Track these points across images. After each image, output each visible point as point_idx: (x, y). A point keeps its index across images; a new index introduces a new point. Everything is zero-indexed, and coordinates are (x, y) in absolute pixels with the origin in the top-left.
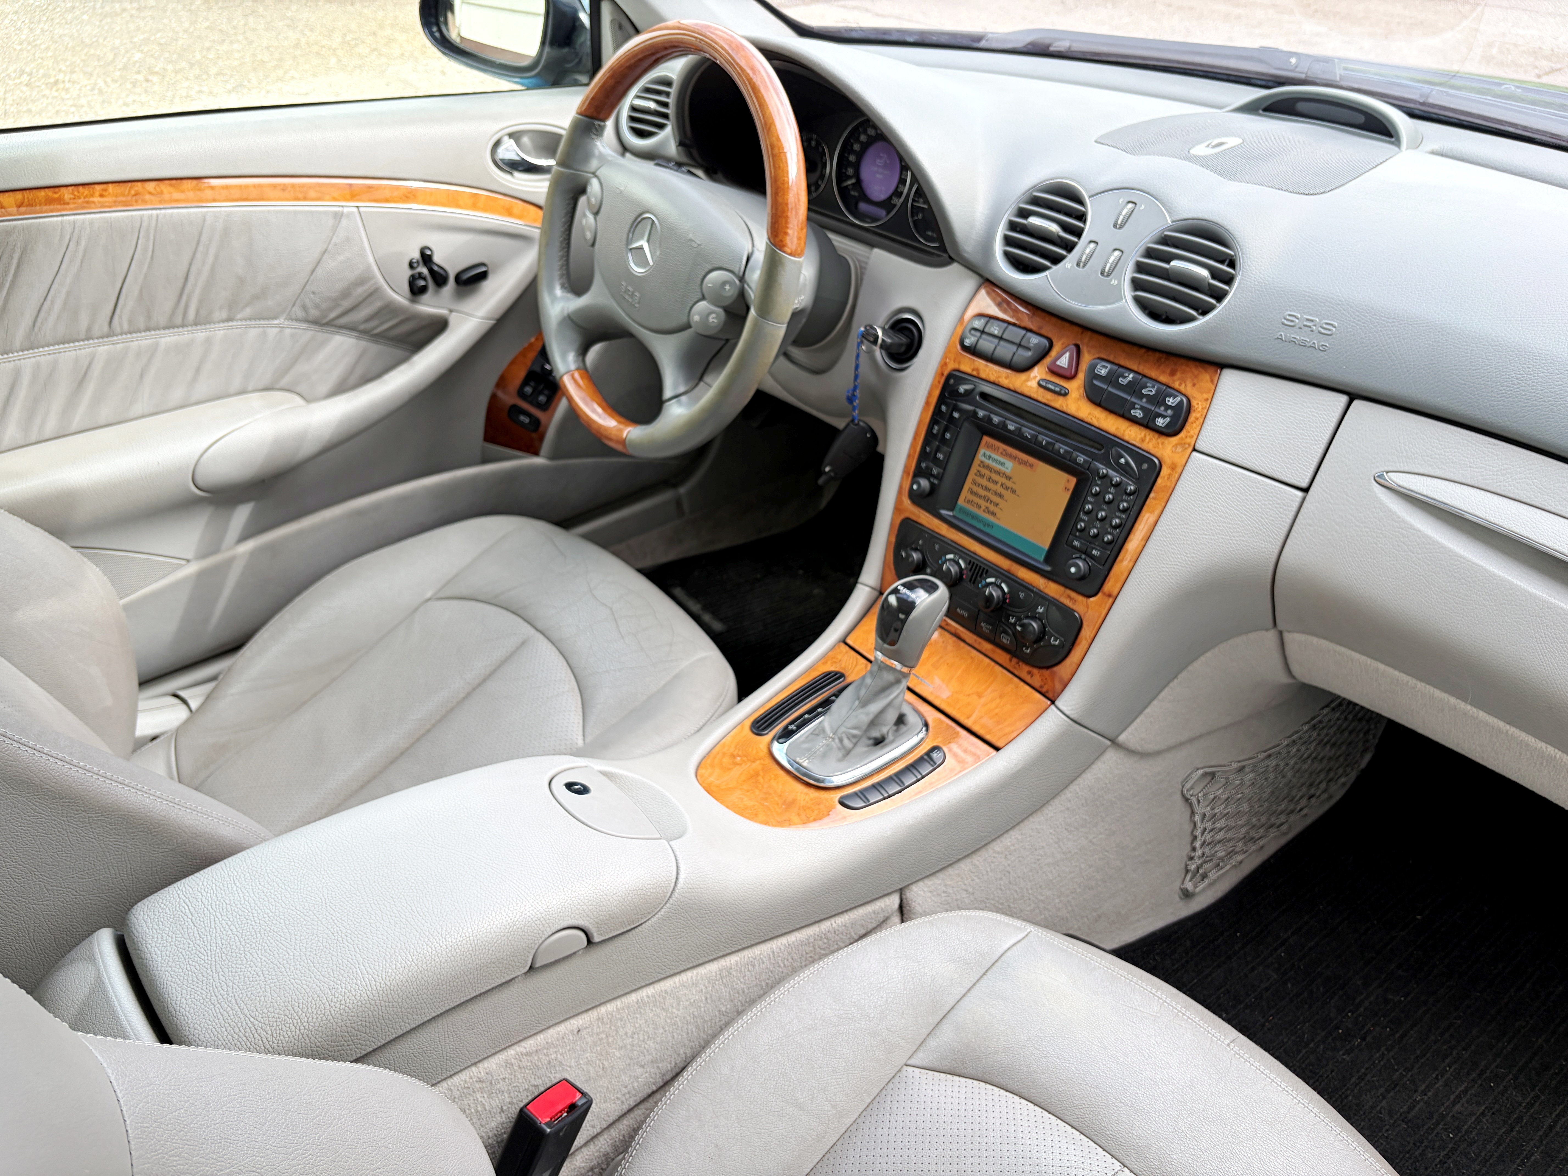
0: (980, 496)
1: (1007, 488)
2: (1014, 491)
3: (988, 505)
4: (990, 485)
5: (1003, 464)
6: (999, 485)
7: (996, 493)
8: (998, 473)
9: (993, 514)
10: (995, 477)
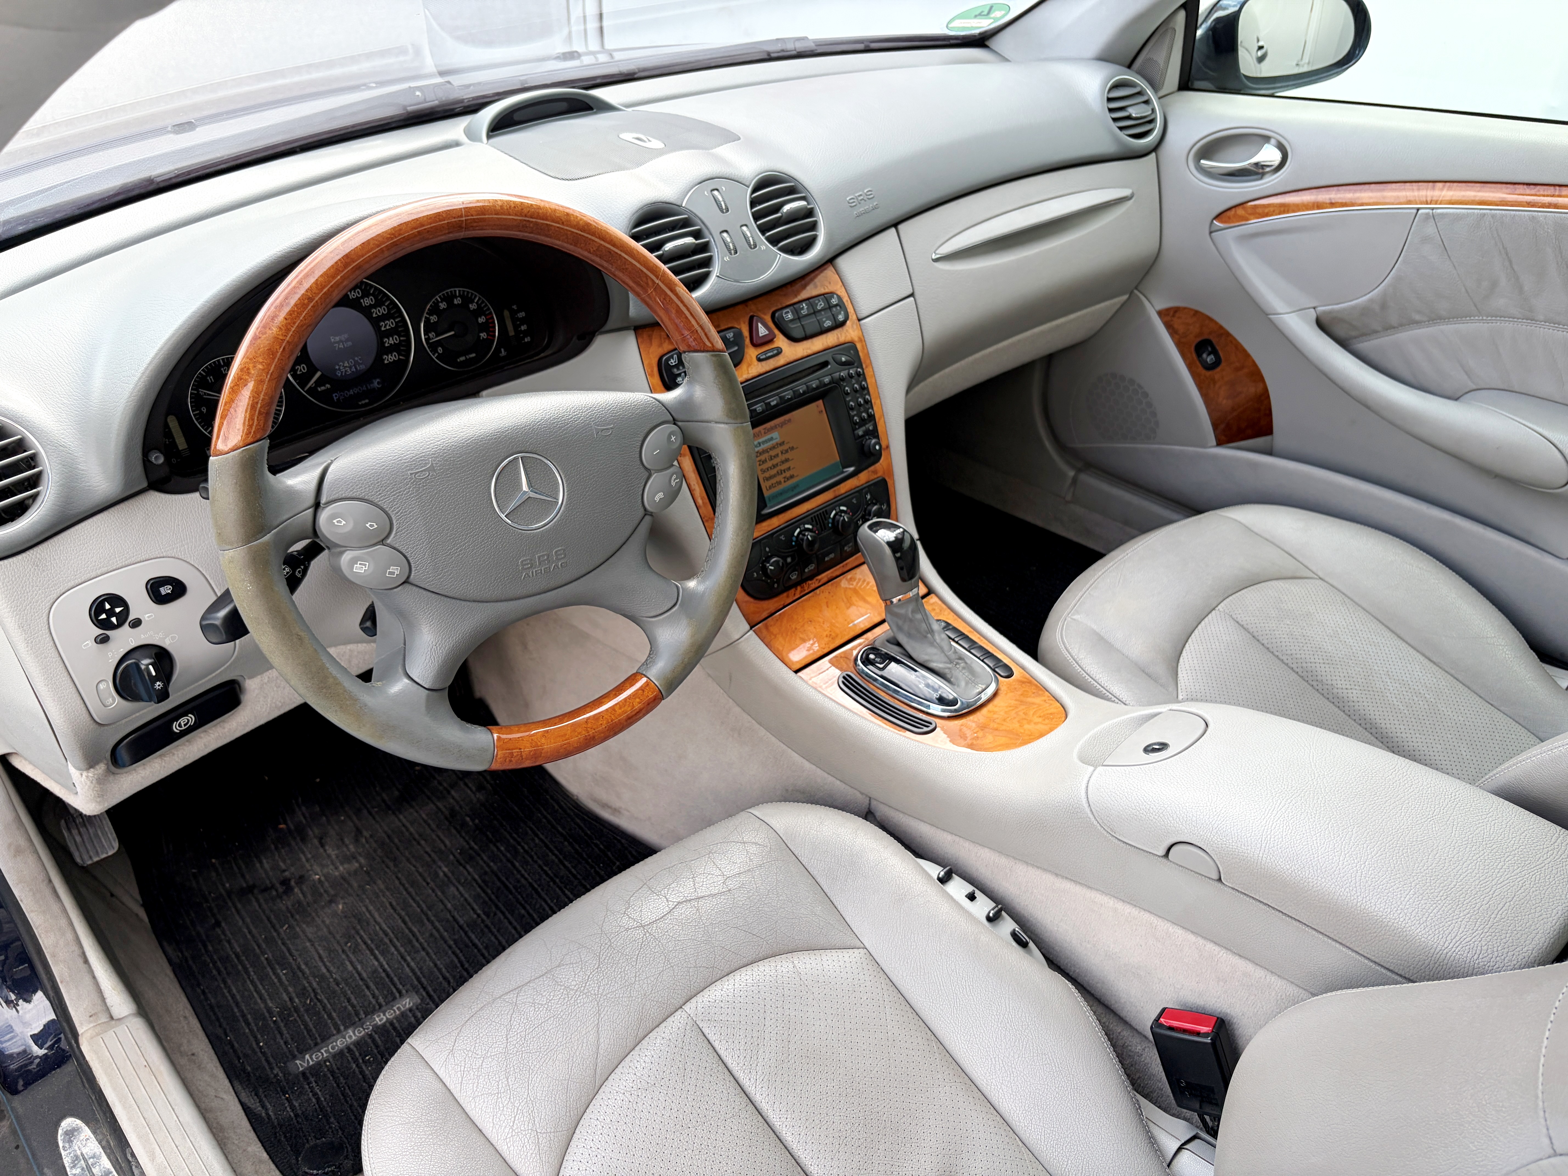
0: (774, 476)
1: (787, 451)
2: (792, 448)
3: (784, 475)
4: (775, 461)
5: (772, 439)
6: (780, 454)
7: (783, 462)
8: (773, 448)
9: (792, 477)
10: (773, 453)
